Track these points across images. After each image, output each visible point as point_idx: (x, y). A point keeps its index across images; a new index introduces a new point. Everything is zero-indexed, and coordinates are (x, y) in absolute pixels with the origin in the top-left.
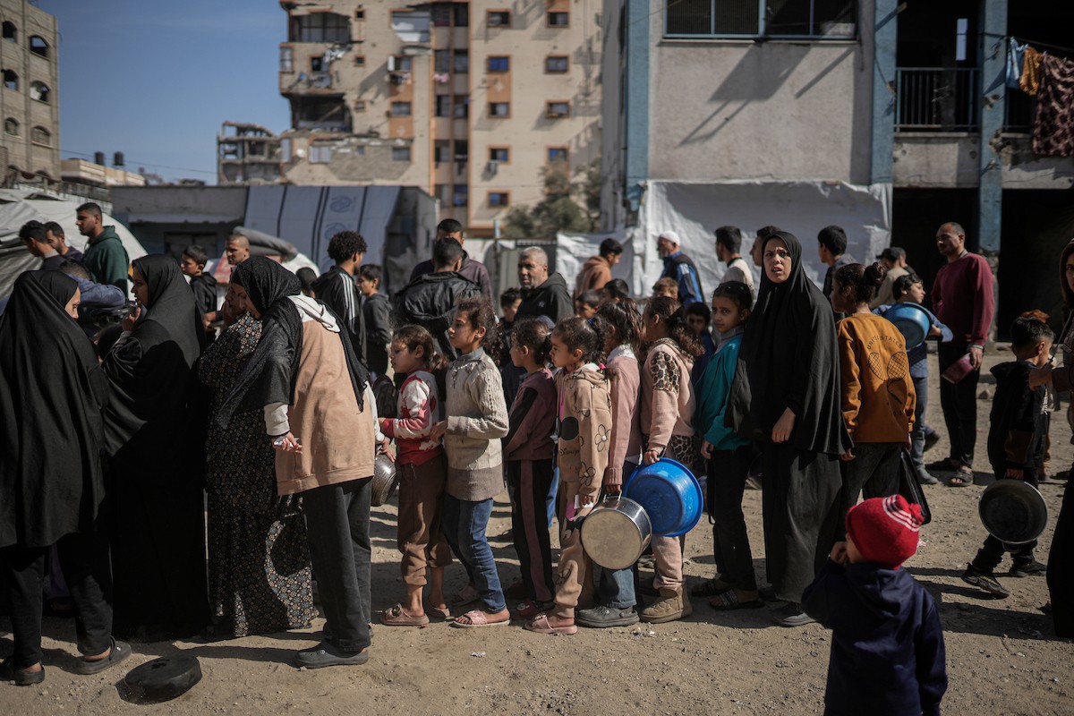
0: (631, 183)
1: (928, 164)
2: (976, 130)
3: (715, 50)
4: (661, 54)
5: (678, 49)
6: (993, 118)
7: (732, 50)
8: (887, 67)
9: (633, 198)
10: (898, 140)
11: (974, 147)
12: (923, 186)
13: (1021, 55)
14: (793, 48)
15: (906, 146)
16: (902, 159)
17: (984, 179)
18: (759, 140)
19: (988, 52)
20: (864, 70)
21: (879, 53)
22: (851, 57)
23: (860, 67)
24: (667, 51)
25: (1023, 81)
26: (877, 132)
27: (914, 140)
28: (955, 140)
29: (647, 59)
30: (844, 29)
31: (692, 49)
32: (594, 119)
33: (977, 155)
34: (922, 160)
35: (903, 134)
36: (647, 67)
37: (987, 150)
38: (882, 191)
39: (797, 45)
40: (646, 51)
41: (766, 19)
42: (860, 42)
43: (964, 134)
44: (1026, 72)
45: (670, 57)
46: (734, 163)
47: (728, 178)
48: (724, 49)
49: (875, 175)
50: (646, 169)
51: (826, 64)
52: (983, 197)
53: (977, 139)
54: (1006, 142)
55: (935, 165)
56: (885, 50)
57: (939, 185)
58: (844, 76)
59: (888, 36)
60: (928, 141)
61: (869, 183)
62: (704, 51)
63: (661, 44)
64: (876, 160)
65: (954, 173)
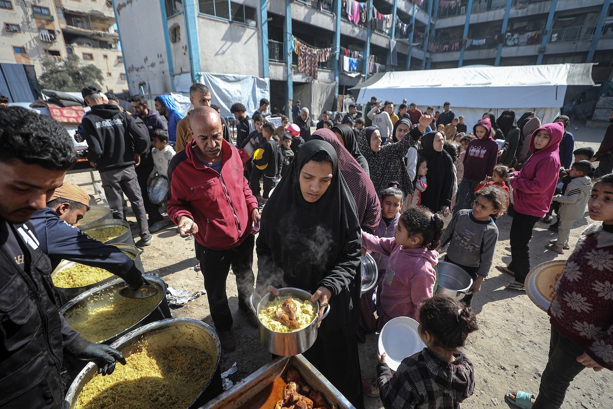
0: (195, 73)
1: (276, 73)
2: (286, 63)
3: (217, 23)
4: (199, 21)
5: (204, 20)
6: (290, 59)
7: (222, 24)
8: (266, 40)
9: (197, 79)
10: (270, 64)
11: (286, 68)
12: (276, 79)
13: (295, 41)
14: (240, 27)
15: (271, 66)
16: (270, 70)
17: (289, 78)
18: (233, 60)
19: (288, 39)
20: (260, 38)
21: (264, 33)
22: (256, 34)
23: (259, 38)
24: (201, 20)
25: (295, 50)
26: (265, 61)
27: (273, 64)
28: (282, 65)
29: (195, 22)
30: (253, 23)
31: (209, 21)
32: (36, 35)
33: (287, 71)
34: (275, 71)
35: (270, 62)
36: (196, 26)
37: (289, 69)
38: (267, 80)
39: (241, 26)
40: (194, 19)
41: (232, 15)
42: (258, 29)
43: (284, 64)
44: (296, 47)
45: (202, 23)
46: (227, 68)
47: (226, 73)
48: (220, 23)
49: (265, 75)
50: (200, 68)
51: (250, 35)
52: (289, 83)
53: (287, 65)
54: (293, 67)
55: (278, 73)
56: (265, 33)
57: (278, 79)
58: (254, 40)
59: (265, 28)
60: (276, 65)
61: (264, 78)
62: (213, 22)
63: (198, 17)
64: (265, 70)
65: (282, 76)
